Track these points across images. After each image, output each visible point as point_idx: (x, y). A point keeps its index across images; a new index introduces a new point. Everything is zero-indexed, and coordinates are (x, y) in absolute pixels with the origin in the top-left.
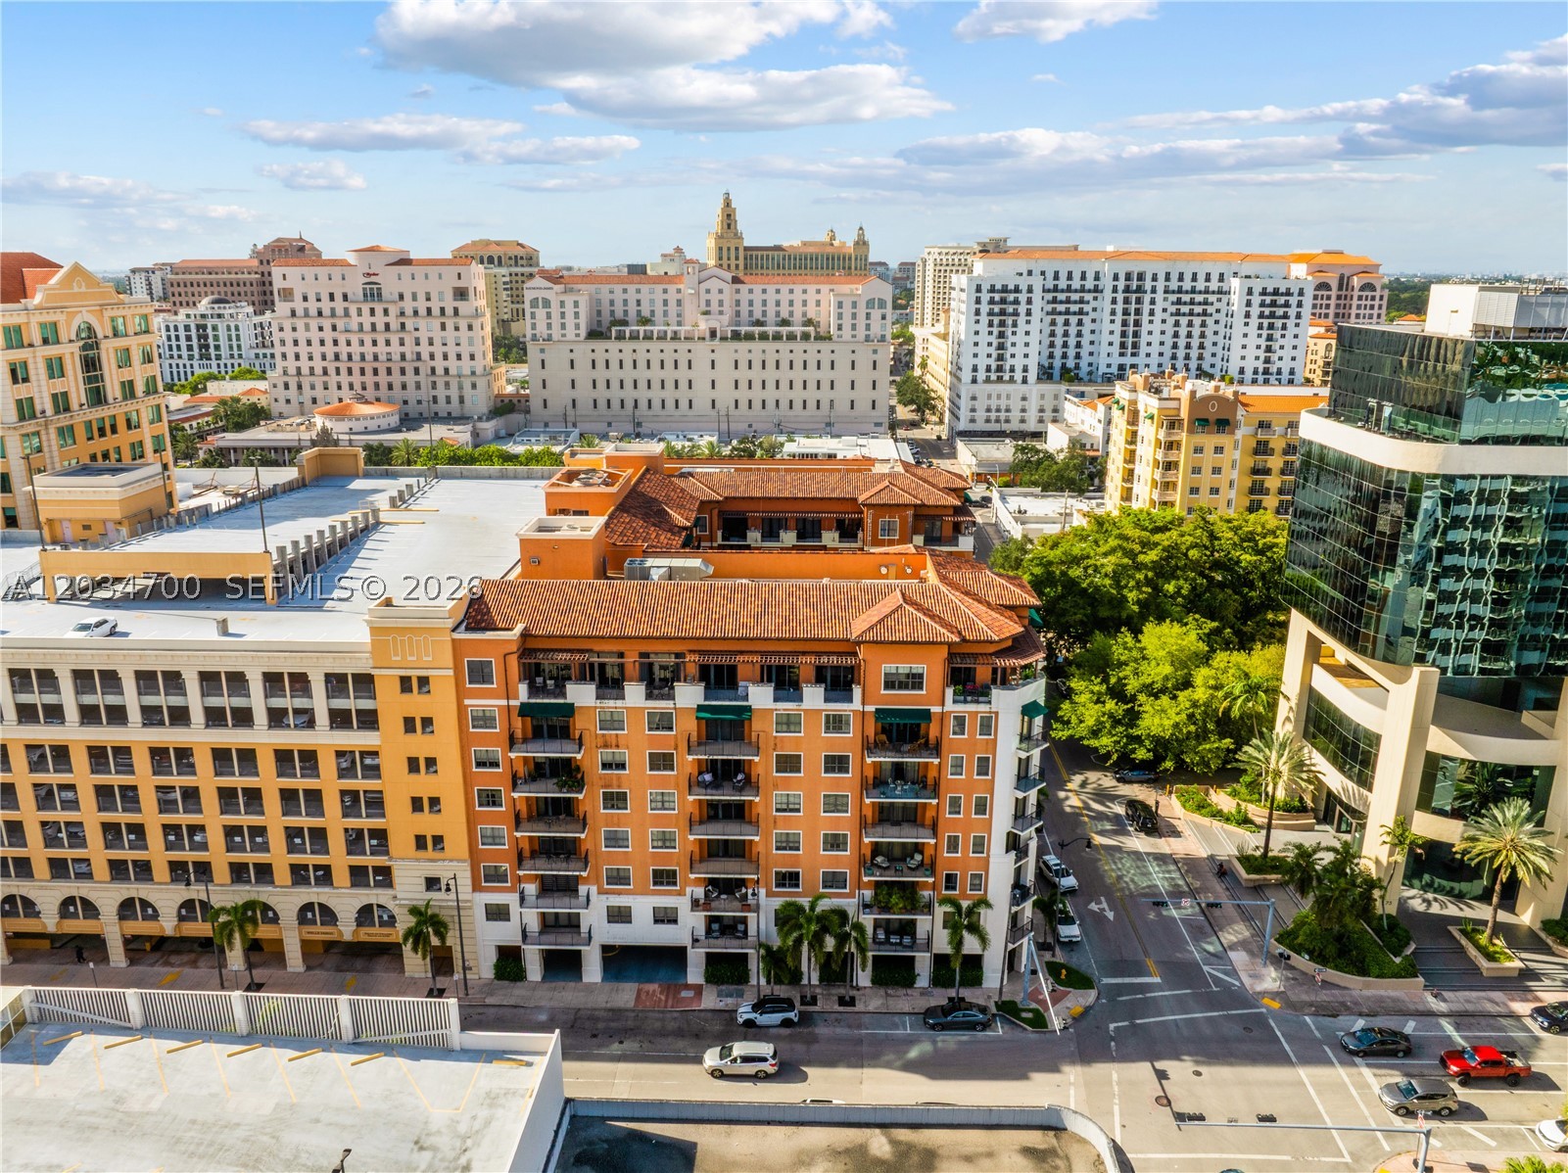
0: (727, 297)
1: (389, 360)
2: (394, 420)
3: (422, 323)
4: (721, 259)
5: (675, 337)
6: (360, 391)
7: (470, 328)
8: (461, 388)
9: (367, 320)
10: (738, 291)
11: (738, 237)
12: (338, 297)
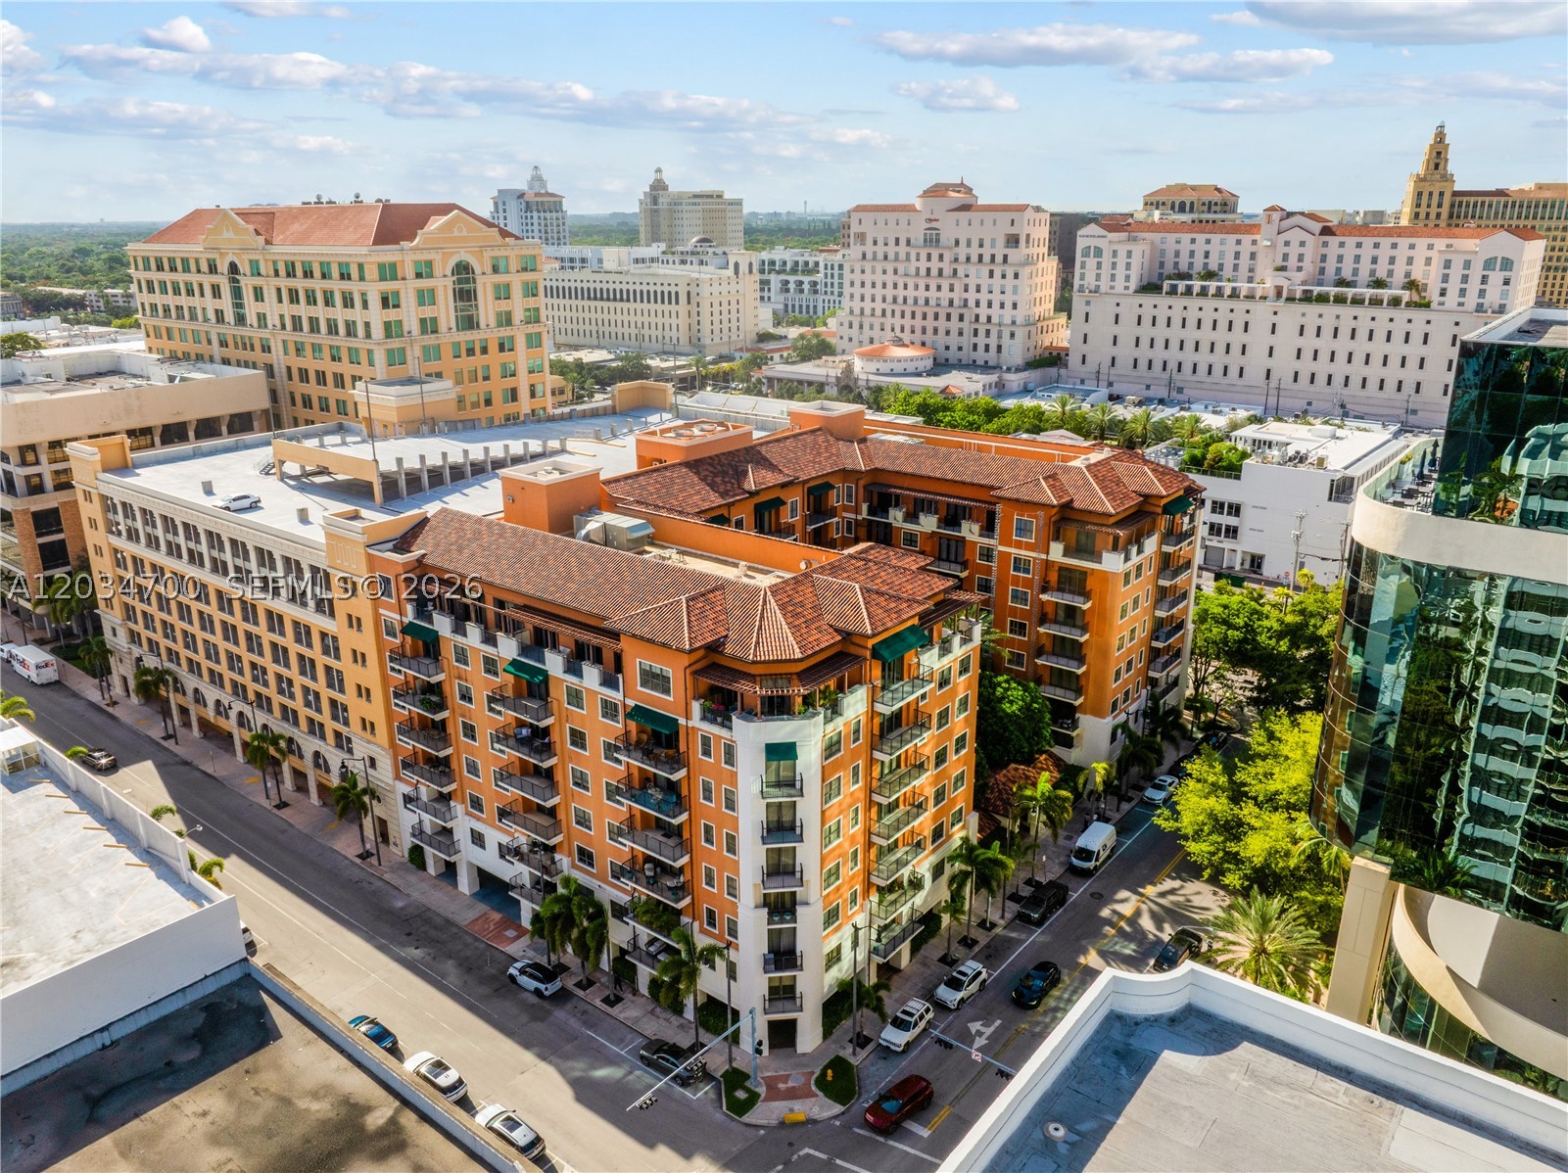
0: (1309, 252)
1: (938, 305)
2: (929, 363)
3: (972, 270)
4: (1418, 206)
5: (1234, 294)
6: (898, 334)
7: (1016, 276)
8: (1000, 337)
9: (923, 265)
10: (1325, 244)
11: (1448, 178)
12: (903, 242)
